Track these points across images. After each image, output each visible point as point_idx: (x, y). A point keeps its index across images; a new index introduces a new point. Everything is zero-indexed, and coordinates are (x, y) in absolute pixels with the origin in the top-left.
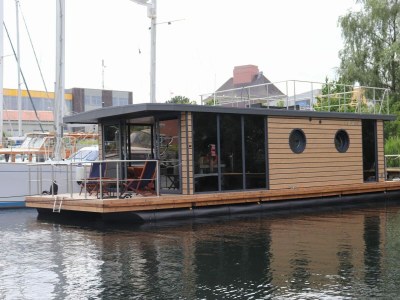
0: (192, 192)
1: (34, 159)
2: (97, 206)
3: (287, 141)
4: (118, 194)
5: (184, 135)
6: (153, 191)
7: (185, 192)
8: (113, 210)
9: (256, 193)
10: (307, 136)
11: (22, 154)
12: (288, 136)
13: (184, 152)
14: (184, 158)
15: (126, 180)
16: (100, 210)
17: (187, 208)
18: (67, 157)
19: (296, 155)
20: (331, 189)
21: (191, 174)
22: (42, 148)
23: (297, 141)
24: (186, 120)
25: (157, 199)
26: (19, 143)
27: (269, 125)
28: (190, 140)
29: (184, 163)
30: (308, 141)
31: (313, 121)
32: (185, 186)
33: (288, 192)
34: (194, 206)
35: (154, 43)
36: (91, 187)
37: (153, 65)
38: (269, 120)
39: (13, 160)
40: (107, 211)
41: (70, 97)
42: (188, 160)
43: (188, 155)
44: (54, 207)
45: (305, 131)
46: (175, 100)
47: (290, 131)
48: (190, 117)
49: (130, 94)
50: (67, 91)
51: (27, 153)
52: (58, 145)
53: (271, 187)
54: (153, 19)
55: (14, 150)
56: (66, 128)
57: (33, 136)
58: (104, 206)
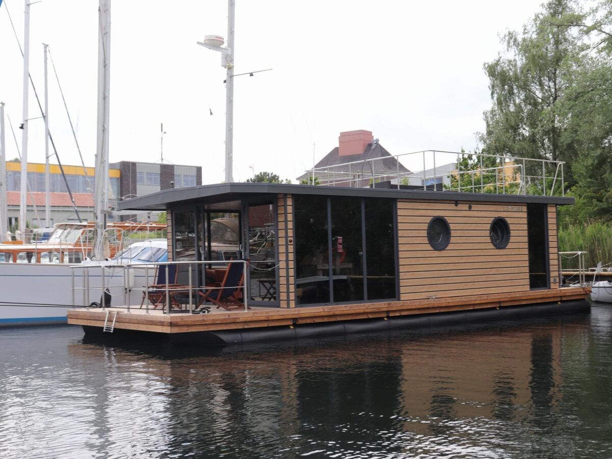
0: (292, 304)
1: (66, 259)
2: (162, 324)
3: (425, 233)
4: (191, 306)
5: (281, 225)
6: (239, 303)
7: (283, 304)
8: (184, 330)
9: (381, 305)
10: (452, 227)
11: (50, 252)
12: (426, 226)
13: (282, 249)
14: (282, 257)
15: (204, 288)
16: (167, 330)
17: (287, 327)
18: (112, 256)
19: (437, 253)
20: (485, 299)
21: (292, 280)
22: (77, 244)
23: (439, 234)
24: (285, 206)
25: (244, 314)
26: (47, 236)
27: (400, 212)
28: (291, 233)
29: (282, 265)
30: (453, 233)
31: (460, 207)
32: (283, 296)
33: (426, 304)
34: (296, 323)
35: (230, 102)
36: (155, 298)
37: (230, 130)
38: (400, 205)
39: (38, 261)
40: (175, 330)
41: (116, 174)
42: (287, 261)
43: (287, 253)
44: (105, 325)
45: (449, 220)
46: (260, 178)
47: (429, 220)
48: (290, 202)
49: (199, 170)
50: (112, 166)
51: (57, 250)
52: (100, 239)
53: (403, 297)
54: (230, 68)
55: (40, 247)
56: (111, 217)
57: (64, 227)
58: (171, 324)
